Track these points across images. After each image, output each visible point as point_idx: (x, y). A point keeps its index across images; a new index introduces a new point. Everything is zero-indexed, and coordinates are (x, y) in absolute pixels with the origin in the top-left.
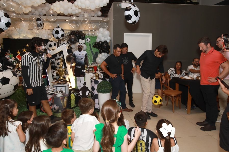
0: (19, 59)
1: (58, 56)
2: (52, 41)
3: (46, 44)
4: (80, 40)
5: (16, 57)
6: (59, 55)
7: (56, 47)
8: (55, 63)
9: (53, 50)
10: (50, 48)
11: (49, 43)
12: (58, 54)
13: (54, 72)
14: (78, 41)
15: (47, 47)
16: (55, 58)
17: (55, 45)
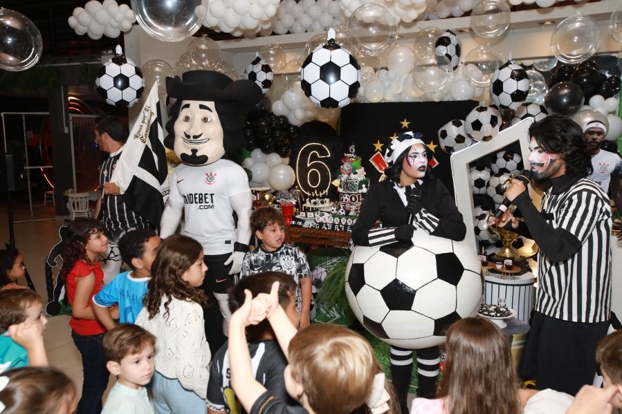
0: (377, 168)
1: (501, 162)
2: (482, 109)
3: (465, 119)
4: (597, 100)
5: (370, 160)
6: (507, 159)
7: (497, 127)
8: (488, 185)
9: (485, 139)
10: (475, 134)
11: (474, 115)
12: (501, 155)
13: (482, 217)
14: (587, 103)
15: (465, 130)
16: (490, 168)
17: (493, 121)
